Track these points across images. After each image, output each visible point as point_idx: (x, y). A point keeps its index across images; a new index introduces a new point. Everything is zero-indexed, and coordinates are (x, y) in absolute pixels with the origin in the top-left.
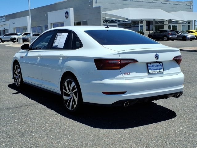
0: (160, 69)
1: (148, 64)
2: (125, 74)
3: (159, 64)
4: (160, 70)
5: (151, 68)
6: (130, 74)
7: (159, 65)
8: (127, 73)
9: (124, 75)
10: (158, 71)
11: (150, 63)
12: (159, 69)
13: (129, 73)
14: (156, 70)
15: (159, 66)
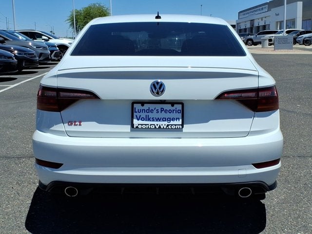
0: (173, 119)
1: (135, 105)
2: (70, 123)
3: (173, 106)
4: (172, 123)
5: (143, 115)
6: (80, 125)
7: (172, 108)
8: (75, 122)
9: (66, 125)
10: (164, 124)
11: (143, 103)
12: (169, 120)
13: (80, 122)
14: (158, 120)
15: (170, 111)
